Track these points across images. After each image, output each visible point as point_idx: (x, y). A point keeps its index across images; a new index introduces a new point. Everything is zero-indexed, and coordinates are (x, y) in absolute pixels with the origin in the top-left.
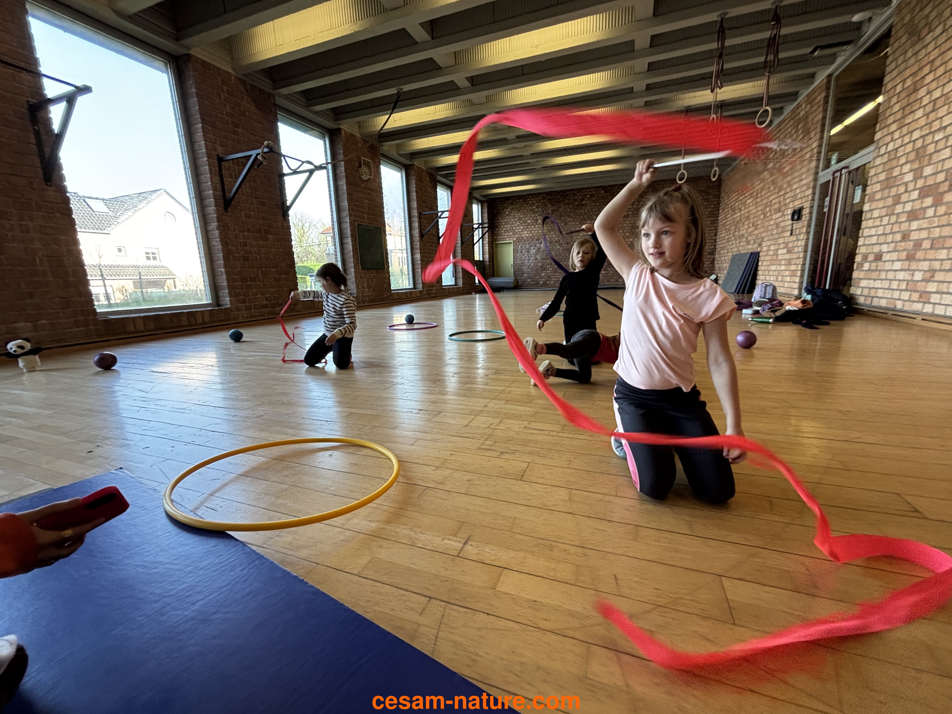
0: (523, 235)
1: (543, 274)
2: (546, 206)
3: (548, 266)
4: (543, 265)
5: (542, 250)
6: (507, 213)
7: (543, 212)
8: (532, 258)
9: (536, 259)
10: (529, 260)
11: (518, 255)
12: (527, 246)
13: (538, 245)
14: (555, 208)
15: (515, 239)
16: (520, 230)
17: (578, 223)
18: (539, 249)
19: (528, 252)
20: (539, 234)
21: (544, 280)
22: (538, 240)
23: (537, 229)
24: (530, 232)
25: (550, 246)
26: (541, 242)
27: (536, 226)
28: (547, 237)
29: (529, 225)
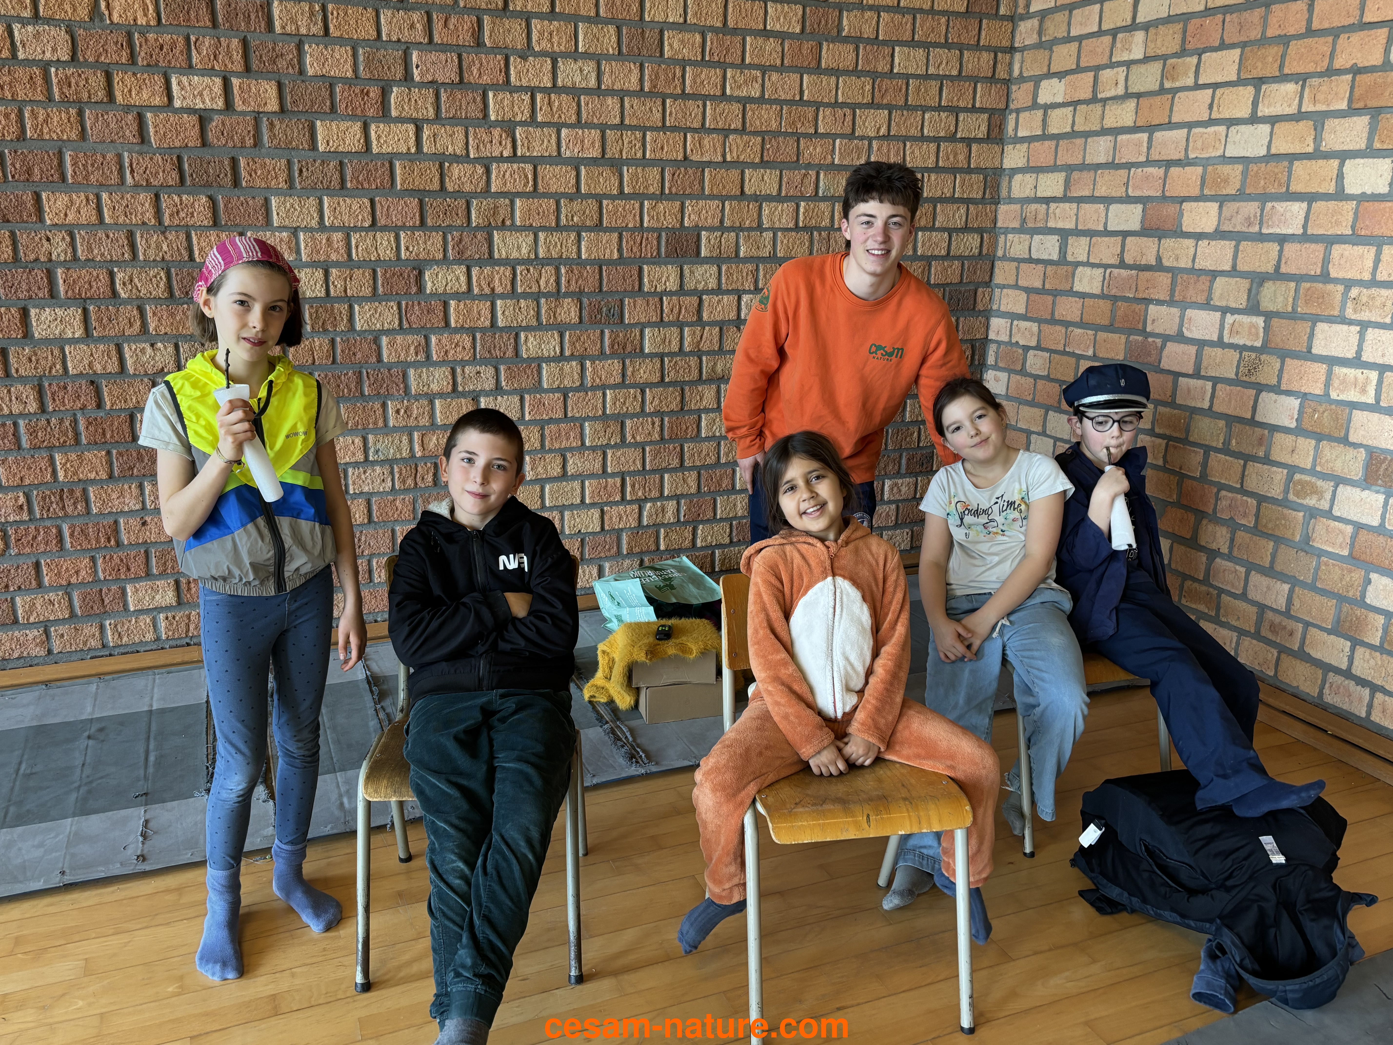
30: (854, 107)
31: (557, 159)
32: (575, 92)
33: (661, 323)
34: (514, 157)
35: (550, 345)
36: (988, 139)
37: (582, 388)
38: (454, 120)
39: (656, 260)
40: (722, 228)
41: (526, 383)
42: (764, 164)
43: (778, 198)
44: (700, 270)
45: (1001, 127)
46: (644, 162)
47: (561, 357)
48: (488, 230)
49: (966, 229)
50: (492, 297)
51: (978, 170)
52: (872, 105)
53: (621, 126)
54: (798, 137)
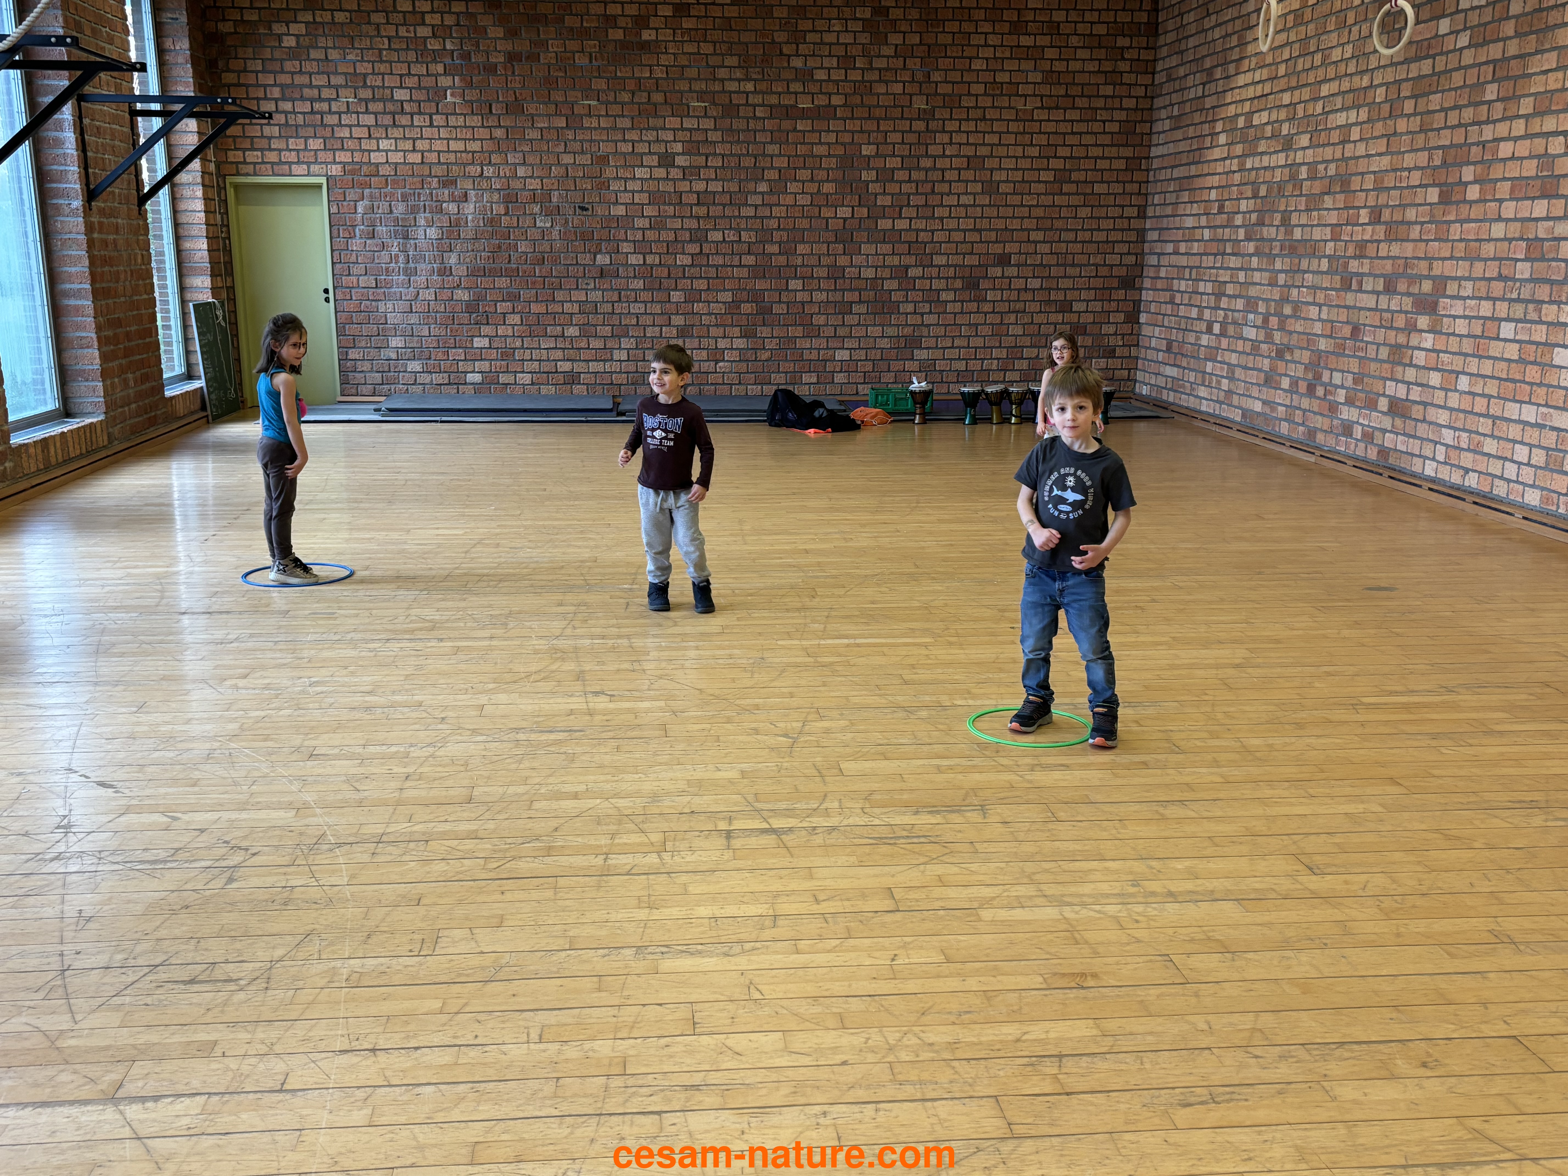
0: (377, 157)
1: (478, 342)
3: (501, 307)
4: (479, 299)
5: (467, 232)
7: (467, 57)
8: (421, 266)
9: (445, 271)
10: (410, 273)
11: (356, 244)
12: (400, 208)
13: (452, 208)
14: (521, 46)
15: (336, 170)
16: (357, 132)
17: (626, 123)
18: (455, 225)
19: (406, 237)
20: (452, 158)
21: (485, 366)
22: (448, 182)
23: (444, 133)
24: (408, 145)
25: (506, 214)
26: (466, 195)
27: (438, 120)
28: (489, 171)
29: (402, 112)
30: (1076, 207)
31: (958, 230)
32: (966, 206)
33: (994, 289)
34: (942, 230)
35: (950, 296)
36: (1138, 217)
37: (961, 313)
38: (923, 218)
39: (994, 266)
40: (1020, 253)
41: (941, 310)
42: (1038, 229)
43: (1044, 242)
44: (1010, 269)
45: (1145, 212)
46: (990, 230)
47: (955, 301)
48: (932, 254)
49: (1129, 253)
50: (931, 278)
51: (1134, 230)
52: (1084, 206)
53: (982, 217)
54: (1052, 218)
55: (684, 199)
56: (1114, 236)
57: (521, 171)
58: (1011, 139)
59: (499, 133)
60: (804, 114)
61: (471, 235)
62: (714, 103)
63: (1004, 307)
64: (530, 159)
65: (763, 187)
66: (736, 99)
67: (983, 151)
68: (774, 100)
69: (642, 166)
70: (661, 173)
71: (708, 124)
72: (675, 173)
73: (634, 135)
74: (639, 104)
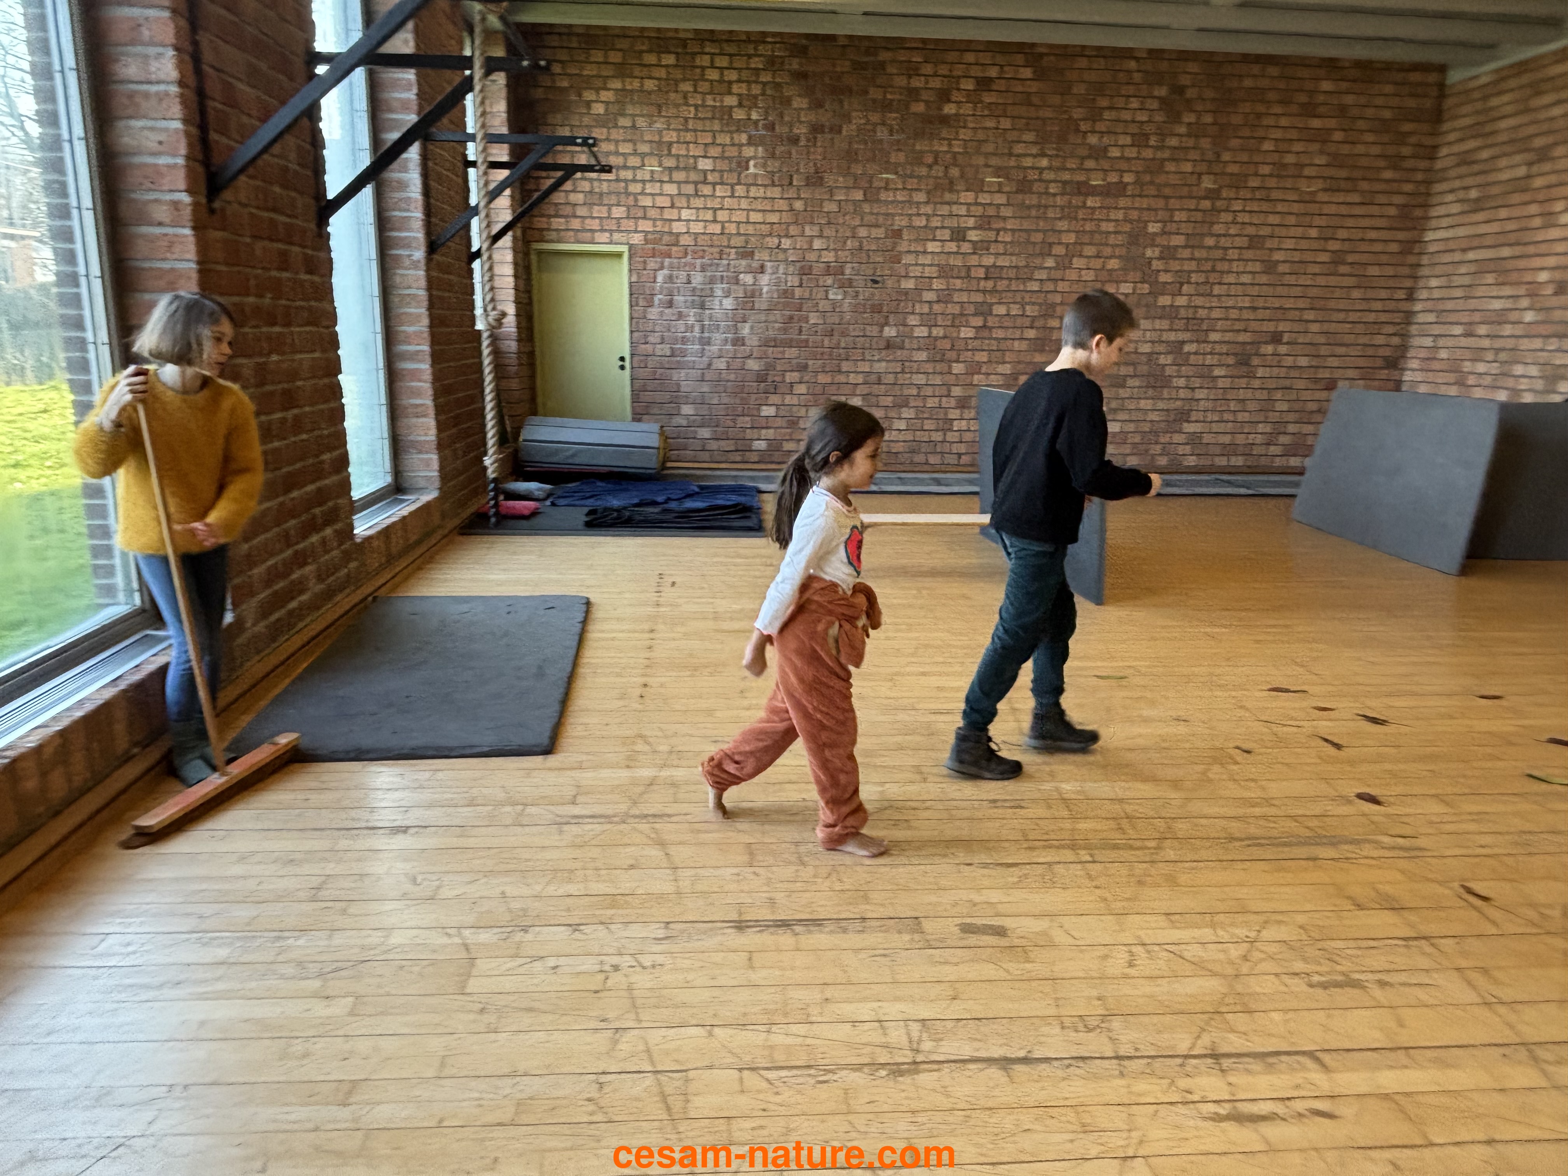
0: (679, 227)
1: (765, 411)
2: (788, 101)
3: (790, 377)
4: (770, 367)
5: (761, 304)
6: (599, 109)
7: (771, 127)
8: (718, 336)
9: (739, 341)
10: (704, 342)
11: (653, 313)
12: (698, 279)
13: (748, 279)
14: (825, 117)
15: (637, 239)
16: (663, 202)
17: (921, 197)
18: (751, 295)
19: (702, 307)
20: (751, 229)
21: (770, 433)
22: (747, 254)
23: (744, 204)
24: (709, 216)
25: (801, 286)
26: (762, 267)
27: (740, 190)
28: (786, 243)
29: (705, 182)
30: (1349, 288)
31: (1235, 307)
32: (1244, 285)
33: (1265, 365)
34: (1220, 307)
35: (1222, 372)
37: (1231, 388)
38: (1202, 295)
39: (1266, 343)
40: (1292, 332)
41: (1212, 385)
42: (1311, 309)
43: (1315, 321)
45: (1413, 295)
46: (1265, 308)
47: (1226, 377)
49: (1394, 335)
50: (1205, 354)
51: (1402, 312)
52: (1357, 287)
53: (1259, 296)
54: (1325, 299)
55: (973, 274)
56: (1383, 317)
57: (817, 244)
58: (1292, 220)
59: (798, 205)
60: (1093, 191)
61: (764, 306)
62: (1008, 178)
63: (1271, 384)
64: (827, 232)
65: (1050, 263)
66: (1033, 175)
67: (1265, 231)
68: (1066, 176)
69: (934, 240)
70: (952, 247)
71: (1000, 199)
72: (966, 247)
73: (928, 209)
74: (936, 178)
